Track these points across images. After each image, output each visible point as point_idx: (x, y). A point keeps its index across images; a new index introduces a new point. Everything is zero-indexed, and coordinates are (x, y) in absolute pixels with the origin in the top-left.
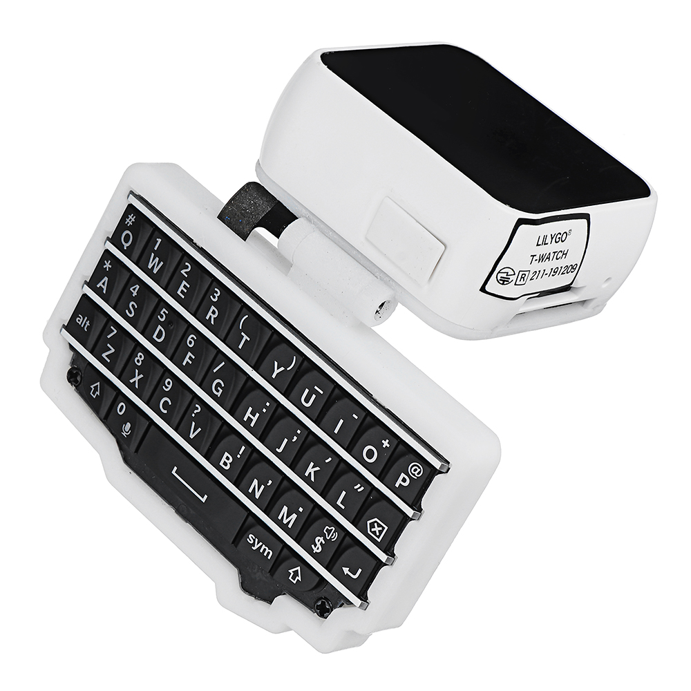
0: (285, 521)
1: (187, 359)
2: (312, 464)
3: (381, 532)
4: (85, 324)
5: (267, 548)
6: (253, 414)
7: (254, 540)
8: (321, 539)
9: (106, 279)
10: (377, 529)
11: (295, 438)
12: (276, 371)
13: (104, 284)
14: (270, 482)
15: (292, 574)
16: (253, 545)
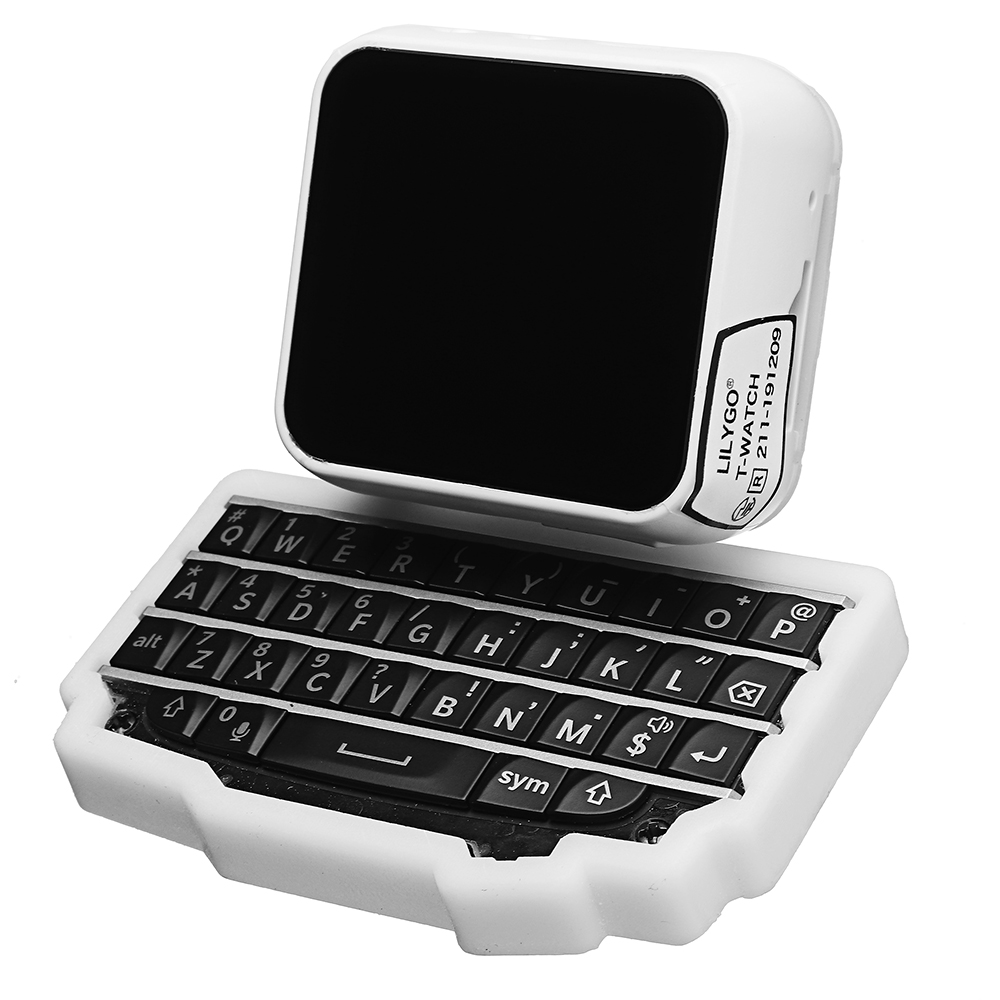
0: (569, 738)
1: (357, 621)
2: (612, 660)
3: (754, 696)
4: (153, 640)
5: (537, 781)
6: (491, 640)
7: (512, 778)
8: (645, 736)
9: (193, 585)
10: (747, 693)
11: (575, 644)
12: (529, 586)
13: (188, 591)
14: (534, 705)
15: (593, 793)
16: (511, 783)
